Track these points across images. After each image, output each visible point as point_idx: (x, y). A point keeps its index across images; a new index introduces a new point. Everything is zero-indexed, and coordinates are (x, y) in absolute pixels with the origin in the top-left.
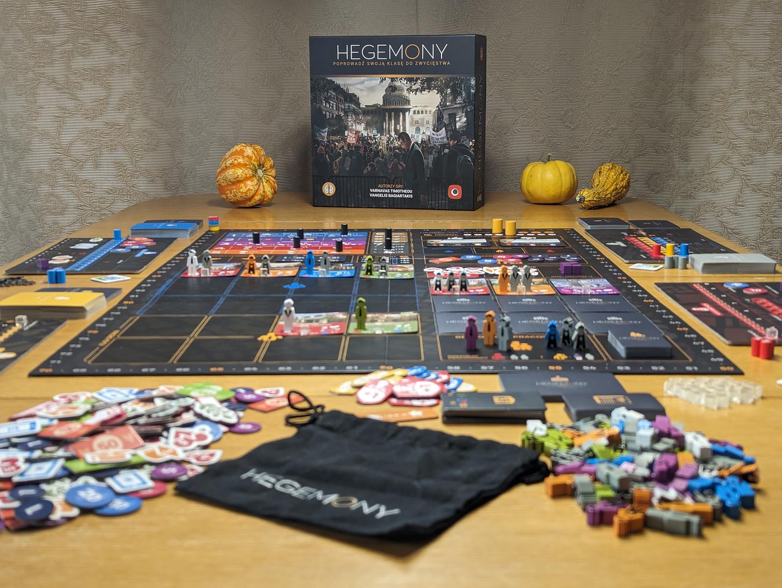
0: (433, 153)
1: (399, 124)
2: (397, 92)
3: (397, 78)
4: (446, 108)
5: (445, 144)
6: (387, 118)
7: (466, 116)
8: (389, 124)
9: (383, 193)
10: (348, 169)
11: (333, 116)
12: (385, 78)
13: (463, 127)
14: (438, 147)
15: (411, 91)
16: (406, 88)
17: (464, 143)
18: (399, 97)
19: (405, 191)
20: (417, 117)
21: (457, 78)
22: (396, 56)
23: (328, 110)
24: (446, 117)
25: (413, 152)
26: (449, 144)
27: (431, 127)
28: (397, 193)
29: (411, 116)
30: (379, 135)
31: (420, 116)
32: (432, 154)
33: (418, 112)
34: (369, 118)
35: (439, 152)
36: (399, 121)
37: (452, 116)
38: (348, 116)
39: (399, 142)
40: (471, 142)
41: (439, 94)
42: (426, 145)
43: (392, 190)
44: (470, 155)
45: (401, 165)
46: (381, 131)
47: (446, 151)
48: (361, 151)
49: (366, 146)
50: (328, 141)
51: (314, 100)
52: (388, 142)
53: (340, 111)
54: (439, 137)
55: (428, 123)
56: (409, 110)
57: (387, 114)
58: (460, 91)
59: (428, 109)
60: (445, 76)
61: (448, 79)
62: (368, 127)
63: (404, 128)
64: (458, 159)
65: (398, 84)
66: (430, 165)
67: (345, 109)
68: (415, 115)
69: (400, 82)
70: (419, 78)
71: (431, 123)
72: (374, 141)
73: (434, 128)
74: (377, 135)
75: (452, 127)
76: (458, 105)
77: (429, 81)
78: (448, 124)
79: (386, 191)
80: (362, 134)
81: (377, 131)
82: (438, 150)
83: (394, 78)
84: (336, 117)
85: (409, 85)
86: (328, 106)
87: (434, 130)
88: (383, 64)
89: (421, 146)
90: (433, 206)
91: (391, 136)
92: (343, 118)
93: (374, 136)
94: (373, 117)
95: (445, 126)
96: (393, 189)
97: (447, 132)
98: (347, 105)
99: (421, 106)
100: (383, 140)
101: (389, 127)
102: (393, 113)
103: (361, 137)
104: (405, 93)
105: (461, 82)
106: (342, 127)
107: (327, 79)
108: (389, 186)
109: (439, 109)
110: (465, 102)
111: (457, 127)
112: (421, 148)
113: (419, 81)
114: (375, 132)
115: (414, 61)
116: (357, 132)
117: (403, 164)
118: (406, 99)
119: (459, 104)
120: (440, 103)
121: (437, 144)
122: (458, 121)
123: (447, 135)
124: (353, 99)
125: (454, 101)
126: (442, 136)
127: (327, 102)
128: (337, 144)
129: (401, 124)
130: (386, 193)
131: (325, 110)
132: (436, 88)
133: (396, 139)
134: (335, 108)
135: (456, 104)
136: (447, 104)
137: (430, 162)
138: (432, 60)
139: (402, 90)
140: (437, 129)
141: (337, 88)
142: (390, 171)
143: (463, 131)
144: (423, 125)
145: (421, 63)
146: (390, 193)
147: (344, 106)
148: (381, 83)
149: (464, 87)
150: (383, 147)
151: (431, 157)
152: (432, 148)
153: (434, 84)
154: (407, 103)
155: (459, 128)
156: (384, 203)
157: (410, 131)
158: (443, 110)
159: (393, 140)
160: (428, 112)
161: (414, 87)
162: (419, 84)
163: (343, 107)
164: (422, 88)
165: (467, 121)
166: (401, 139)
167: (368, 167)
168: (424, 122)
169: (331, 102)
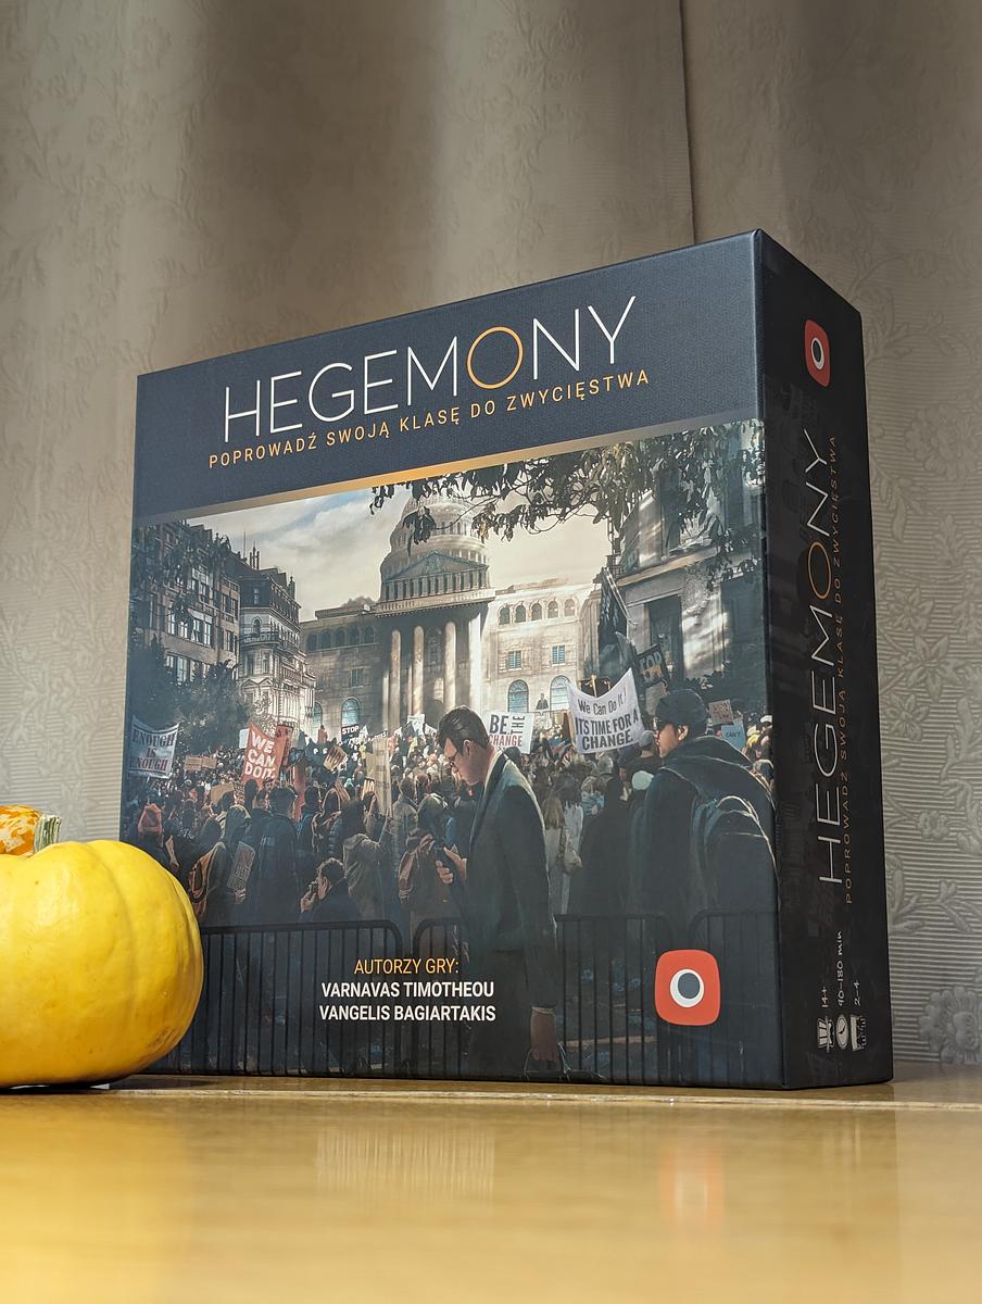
0: (585, 796)
1: (442, 674)
2: (436, 541)
3: (435, 480)
4: (638, 578)
5: (635, 750)
6: (396, 655)
7: (727, 604)
8: (404, 681)
9: (373, 1002)
10: (241, 894)
11: (198, 674)
12: (391, 487)
13: (714, 659)
14: (605, 765)
15: (491, 523)
16: (472, 515)
17: (722, 735)
18: (444, 556)
19: (463, 989)
20: (517, 635)
21: (679, 436)
22: (432, 386)
23: (186, 647)
24: (636, 618)
25: (499, 796)
26: (651, 744)
27: (574, 674)
28: (430, 1002)
29: (493, 634)
30: (365, 732)
31: (530, 628)
32: (577, 800)
33: (520, 610)
34: (328, 662)
35: (611, 789)
36: (443, 662)
37: (665, 613)
38: (251, 662)
39: (441, 759)
40: (752, 730)
41: (604, 522)
42: (553, 758)
43: (408, 984)
44: (750, 790)
45: (449, 862)
46: (372, 714)
47: (642, 780)
48: (295, 813)
49: (316, 784)
50: (178, 780)
51: (141, 614)
52: (397, 760)
53: (226, 646)
54: (609, 716)
55: (559, 654)
56: (480, 608)
57: (397, 636)
58: (696, 495)
59: (561, 593)
60: (631, 436)
61: (642, 447)
62: (324, 704)
63: (464, 692)
64: (698, 817)
65: (438, 502)
66: (573, 856)
67: (242, 636)
68: (507, 627)
69: (449, 492)
70: (520, 466)
71: (572, 657)
72: (346, 760)
73: (587, 675)
74: (356, 734)
75: (664, 666)
76: (689, 560)
77: (561, 467)
78: (645, 655)
79: (385, 991)
80: (303, 735)
81: (359, 718)
82: (606, 780)
83: (424, 482)
84: (211, 672)
85: (480, 502)
86: (184, 632)
87: (586, 688)
88: (384, 428)
89: (533, 767)
90: (588, 1061)
91: (409, 732)
92: (236, 675)
93: (345, 737)
94: (341, 659)
95: (636, 662)
96: (414, 978)
97: (641, 687)
98: (250, 618)
99: (531, 586)
100: (378, 753)
101: (403, 693)
102: (419, 631)
103: (296, 751)
104: (468, 538)
105: (698, 450)
106: (229, 712)
107: (186, 528)
108: (396, 966)
109: (606, 587)
110: (717, 540)
111: (688, 661)
112: (531, 776)
113: (523, 478)
114: (349, 719)
115: (500, 396)
116: (284, 729)
117: (456, 857)
118: (472, 564)
119: (691, 551)
120: (611, 558)
121: (600, 751)
122: (691, 632)
123: (642, 704)
124: (269, 590)
125: (669, 542)
126: (620, 712)
127: (183, 616)
128: (208, 787)
129: (451, 673)
130: (384, 1000)
131: (172, 650)
132: (594, 497)
133: (429, 742)
134: (207, 640)
135: (680, 553)
136: (643, 558)
137: (573, 840)
138: (572, 376)
139: (454, 525)
140: (597, 682)
141: (222, 558)
142: (403, 894)
143: (712, 679)
144: (539, 670)
145: (528, 400)
146: (403, 1000)
147: (242, 625)
148: (377, 511)
149: (713, 469)
150: (377, 784)
151: (575, 817)
152: (580, 771)
153: (583, 481)
154: (476, 576)
155: (695, 667)
156: (376, 1049)
157: (487, 701)
158: (624, 590)
159: (418, 751)
160: (560, 610)
161: (503, 507)
162: (523, 489)
163: (237, 633)
164: (533, 505)
165: (733, 628)
166: (448, 741)
167: (319, 878)
168: (542, 654)
169: (196, 615)
